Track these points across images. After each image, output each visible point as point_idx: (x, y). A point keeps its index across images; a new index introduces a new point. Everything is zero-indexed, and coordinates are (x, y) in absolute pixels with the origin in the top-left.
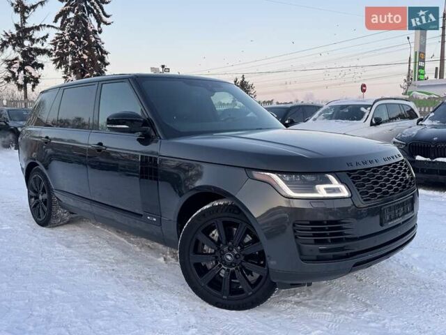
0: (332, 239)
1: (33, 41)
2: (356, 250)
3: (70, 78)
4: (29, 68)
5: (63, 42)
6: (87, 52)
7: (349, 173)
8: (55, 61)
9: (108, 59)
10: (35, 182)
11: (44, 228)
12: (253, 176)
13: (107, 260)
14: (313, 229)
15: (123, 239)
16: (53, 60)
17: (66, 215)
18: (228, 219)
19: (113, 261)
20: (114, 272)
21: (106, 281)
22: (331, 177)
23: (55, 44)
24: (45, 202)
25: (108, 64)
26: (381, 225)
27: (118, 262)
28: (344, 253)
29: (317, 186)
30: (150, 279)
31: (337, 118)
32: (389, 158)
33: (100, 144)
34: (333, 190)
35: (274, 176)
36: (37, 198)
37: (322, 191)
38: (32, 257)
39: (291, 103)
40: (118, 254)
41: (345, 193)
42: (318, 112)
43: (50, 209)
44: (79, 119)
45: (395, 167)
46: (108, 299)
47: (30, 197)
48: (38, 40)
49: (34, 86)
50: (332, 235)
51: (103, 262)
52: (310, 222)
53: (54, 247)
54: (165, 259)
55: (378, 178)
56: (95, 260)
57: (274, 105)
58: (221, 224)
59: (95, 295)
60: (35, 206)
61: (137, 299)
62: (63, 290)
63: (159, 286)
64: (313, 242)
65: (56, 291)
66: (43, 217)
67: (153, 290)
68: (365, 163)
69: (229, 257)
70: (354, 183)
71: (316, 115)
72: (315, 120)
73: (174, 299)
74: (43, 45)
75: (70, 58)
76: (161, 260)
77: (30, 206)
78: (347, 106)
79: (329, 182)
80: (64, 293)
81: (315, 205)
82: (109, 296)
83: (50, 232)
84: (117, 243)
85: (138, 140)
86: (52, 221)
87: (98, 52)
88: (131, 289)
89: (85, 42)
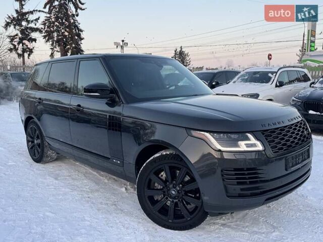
0: (250, 182)
1: (28, 22)
2: (268, 189)
3: (55, 49)
4: (25, 42)
5: (50, 23)
6: (68, 30)
7: (263, 132)
8: (45, 37)
9: (83, 35)
10: (32, 130)
11: (39, 164)
12: (192, 134)
13: (85, 189)
14: (236, 174)
15: (95, 173)
16: (44, 36)
17: (54, 154)
18: (173, 165)
19: (89, 190)
20: (89, 199)
21: (84, 207)
22: (250, 135)
23: (44, 24)
24: (39, 145)
25: (83, 39)
26: (286, 170)
27: (92, 191)
28: (259, 191)
29: (239, 142)
30: (115, 205)
31: (251, 81)
32: (292, 120)
33: (79, 106)
34: (251, 145)
35: (207, 134)
36: (33, 142)
37: (243, 146)
38: (30, 187)
39: (217, 69)
40: (92, 185)
41: (260, 147)
42: (237, 77)
43: (43, 151)
44: (63, 83)
45: (296, 126)
46: (85, 220)
47: (28, 141)
48: (32, 21)
49: (29, 55)
50: (250, 178)
51: (81, 191)
52: (234, 169)
53: (45, 179)
54: (126, 189)
55: (284, 135)
56: (75, 189)
57: (204, 71)
58: (168, 168)
59: (76, 217)
60: (32, 148)
61: (106, 221)
62: (53, 213)
63: (122, 211)
64: (236, 183)
65: (48, 214)
66: (37, 156)
67: (118, 214)
68: (275, 124)
69: (173, 192)
70: (267, 139)
71: (235, 79)
72: (234, 82)
73: (133, 221)
74: (36, 25)
75: (55, 34)
76: (124, 189)
77: (28, 148)
78: (259, 72)
79: (248, 139)
80: (53, 215)
81: (238, 157)
82: (86, 218)
83: (43, 167)
84: (91, 176)
85: (107, 103)
86: (44, 159)
87: (76, 30)
88: (102, 212)
89: (66, 23)
